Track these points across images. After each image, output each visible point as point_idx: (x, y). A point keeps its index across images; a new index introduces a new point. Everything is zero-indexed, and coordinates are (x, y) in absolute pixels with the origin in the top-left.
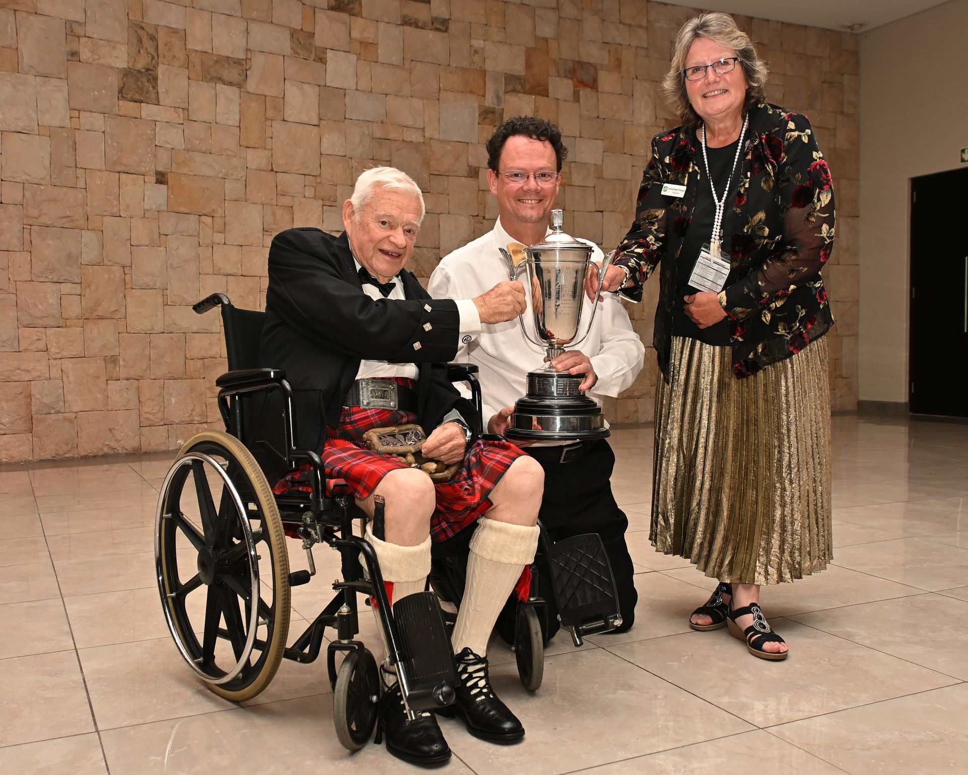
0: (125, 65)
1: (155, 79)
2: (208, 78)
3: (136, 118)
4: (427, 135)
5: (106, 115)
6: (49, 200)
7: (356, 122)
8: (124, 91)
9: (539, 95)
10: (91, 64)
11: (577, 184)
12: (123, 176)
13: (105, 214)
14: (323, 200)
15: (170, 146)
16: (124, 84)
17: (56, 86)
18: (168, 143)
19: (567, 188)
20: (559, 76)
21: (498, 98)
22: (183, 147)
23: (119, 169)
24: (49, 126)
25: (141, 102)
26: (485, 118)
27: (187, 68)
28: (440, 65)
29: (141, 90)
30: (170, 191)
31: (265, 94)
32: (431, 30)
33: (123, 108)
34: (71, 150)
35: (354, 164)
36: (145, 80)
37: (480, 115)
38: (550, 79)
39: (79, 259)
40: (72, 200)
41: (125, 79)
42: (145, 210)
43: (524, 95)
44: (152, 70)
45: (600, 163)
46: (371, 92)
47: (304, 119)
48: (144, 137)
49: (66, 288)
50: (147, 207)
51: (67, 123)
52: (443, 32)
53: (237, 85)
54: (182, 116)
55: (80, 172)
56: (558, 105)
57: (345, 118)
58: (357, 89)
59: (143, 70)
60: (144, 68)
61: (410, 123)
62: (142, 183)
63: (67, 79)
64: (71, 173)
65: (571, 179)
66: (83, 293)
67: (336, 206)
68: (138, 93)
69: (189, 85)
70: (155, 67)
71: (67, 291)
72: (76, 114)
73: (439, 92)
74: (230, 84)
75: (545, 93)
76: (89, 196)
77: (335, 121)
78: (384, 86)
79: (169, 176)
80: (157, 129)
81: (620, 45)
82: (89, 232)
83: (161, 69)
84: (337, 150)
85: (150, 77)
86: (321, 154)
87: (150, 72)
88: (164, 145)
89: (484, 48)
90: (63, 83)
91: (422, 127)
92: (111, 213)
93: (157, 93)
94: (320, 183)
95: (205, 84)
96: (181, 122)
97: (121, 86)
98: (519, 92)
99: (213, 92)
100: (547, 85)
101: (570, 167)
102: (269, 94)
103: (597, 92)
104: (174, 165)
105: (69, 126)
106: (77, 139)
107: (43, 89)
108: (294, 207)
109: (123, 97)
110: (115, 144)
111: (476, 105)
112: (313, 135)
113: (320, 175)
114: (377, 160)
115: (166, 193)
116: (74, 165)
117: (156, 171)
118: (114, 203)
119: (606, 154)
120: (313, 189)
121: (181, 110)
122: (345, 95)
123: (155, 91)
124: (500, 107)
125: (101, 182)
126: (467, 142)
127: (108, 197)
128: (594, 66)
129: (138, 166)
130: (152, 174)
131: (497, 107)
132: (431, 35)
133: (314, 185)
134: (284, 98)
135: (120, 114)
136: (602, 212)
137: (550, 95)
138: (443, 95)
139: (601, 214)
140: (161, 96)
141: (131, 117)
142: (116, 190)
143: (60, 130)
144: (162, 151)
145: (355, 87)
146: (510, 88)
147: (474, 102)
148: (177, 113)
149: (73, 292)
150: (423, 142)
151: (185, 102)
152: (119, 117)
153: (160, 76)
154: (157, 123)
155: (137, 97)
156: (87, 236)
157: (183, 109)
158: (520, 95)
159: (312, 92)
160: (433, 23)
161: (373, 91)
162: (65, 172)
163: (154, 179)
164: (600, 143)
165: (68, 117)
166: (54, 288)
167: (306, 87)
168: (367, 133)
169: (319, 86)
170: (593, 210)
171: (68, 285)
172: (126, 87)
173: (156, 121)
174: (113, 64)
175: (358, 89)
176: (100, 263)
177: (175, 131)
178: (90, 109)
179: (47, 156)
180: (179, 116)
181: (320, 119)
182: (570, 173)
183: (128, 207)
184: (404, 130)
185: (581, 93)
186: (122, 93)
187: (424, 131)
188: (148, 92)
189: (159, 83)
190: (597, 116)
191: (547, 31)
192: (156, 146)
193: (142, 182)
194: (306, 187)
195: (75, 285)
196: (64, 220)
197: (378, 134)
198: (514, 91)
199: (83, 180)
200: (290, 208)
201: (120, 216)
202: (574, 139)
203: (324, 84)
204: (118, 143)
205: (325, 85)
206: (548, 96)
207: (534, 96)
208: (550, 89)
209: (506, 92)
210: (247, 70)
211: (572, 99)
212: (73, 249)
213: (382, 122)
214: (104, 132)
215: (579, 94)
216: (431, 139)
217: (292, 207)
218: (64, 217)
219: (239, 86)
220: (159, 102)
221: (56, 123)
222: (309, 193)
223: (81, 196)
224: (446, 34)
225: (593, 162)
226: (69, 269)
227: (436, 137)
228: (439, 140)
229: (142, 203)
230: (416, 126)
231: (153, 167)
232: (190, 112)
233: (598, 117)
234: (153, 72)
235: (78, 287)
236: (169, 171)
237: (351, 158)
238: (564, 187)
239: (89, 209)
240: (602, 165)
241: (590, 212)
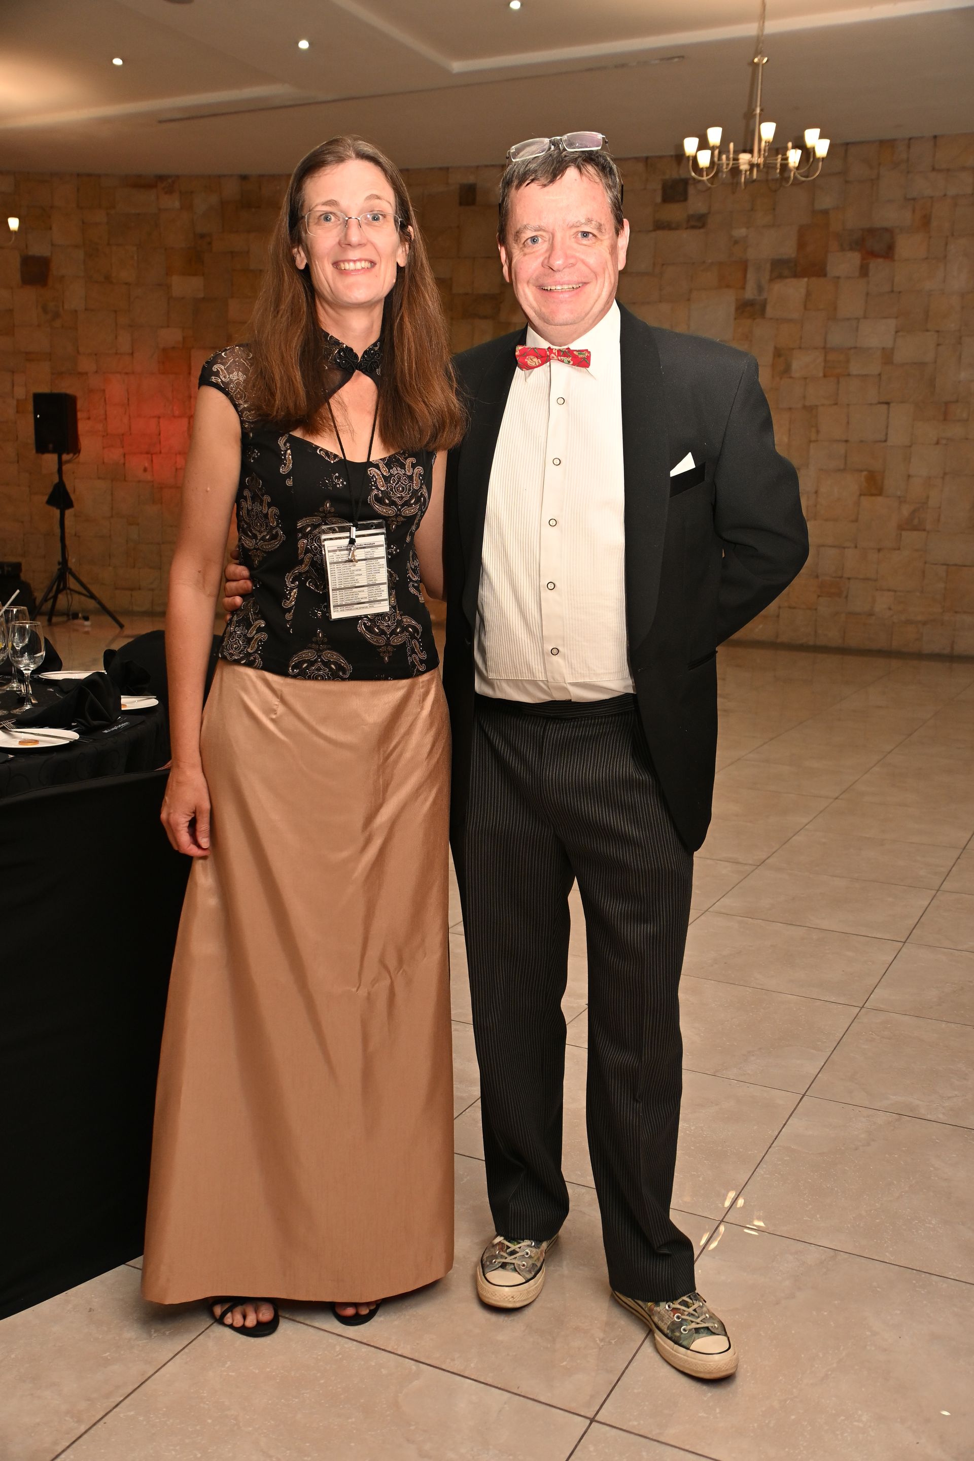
9: (815, 275)
11: (855, 373)
19: (843, 379)
20: (843, 249)
21: (760, 289)
26: (742, 312)
28: (693, 263)
32: (687, 228)
37: (737, 309)
38: (830, 256)
43: (792, 279)
45: (890, 346)
52: (700, 228)
56: (839, 285)
65: (848, 368)
73: (690, 293)
75: (821, 273)
81: (932, 197)
89: (747, 236)
98: (786, 277)
100: (826, 263)
101: (848, 355)
103: (893, 261)
111: (733, 299)
119: (900, 334)
124: (763, 297)
128: (889, 231)
131: (759, 298)
132: (685, 235)
136: (888, 403)
137: (829, 275)
138: (694, 295)
139: (886, 406)
146: (776, 274)
147: (730, 297)
158: (788, 280)
160: (688, 221)
164: (891, 322)
170: (876, 402)
182: (848, 361)
185: (872, 266)
190: (889, 290)
191: (826, 201)
198: (781, 277)
202: (857, 320)
206: (825, 276)
207: (806, 279)
208: (828, 268)
209: (771, 280)
211: (857, 275)
215: (867, 267)
224: (702, 230)
225: (880, 346)
233: (892, 291)
238: (838, 378)
240: (893, 349)
241: (871, 404)
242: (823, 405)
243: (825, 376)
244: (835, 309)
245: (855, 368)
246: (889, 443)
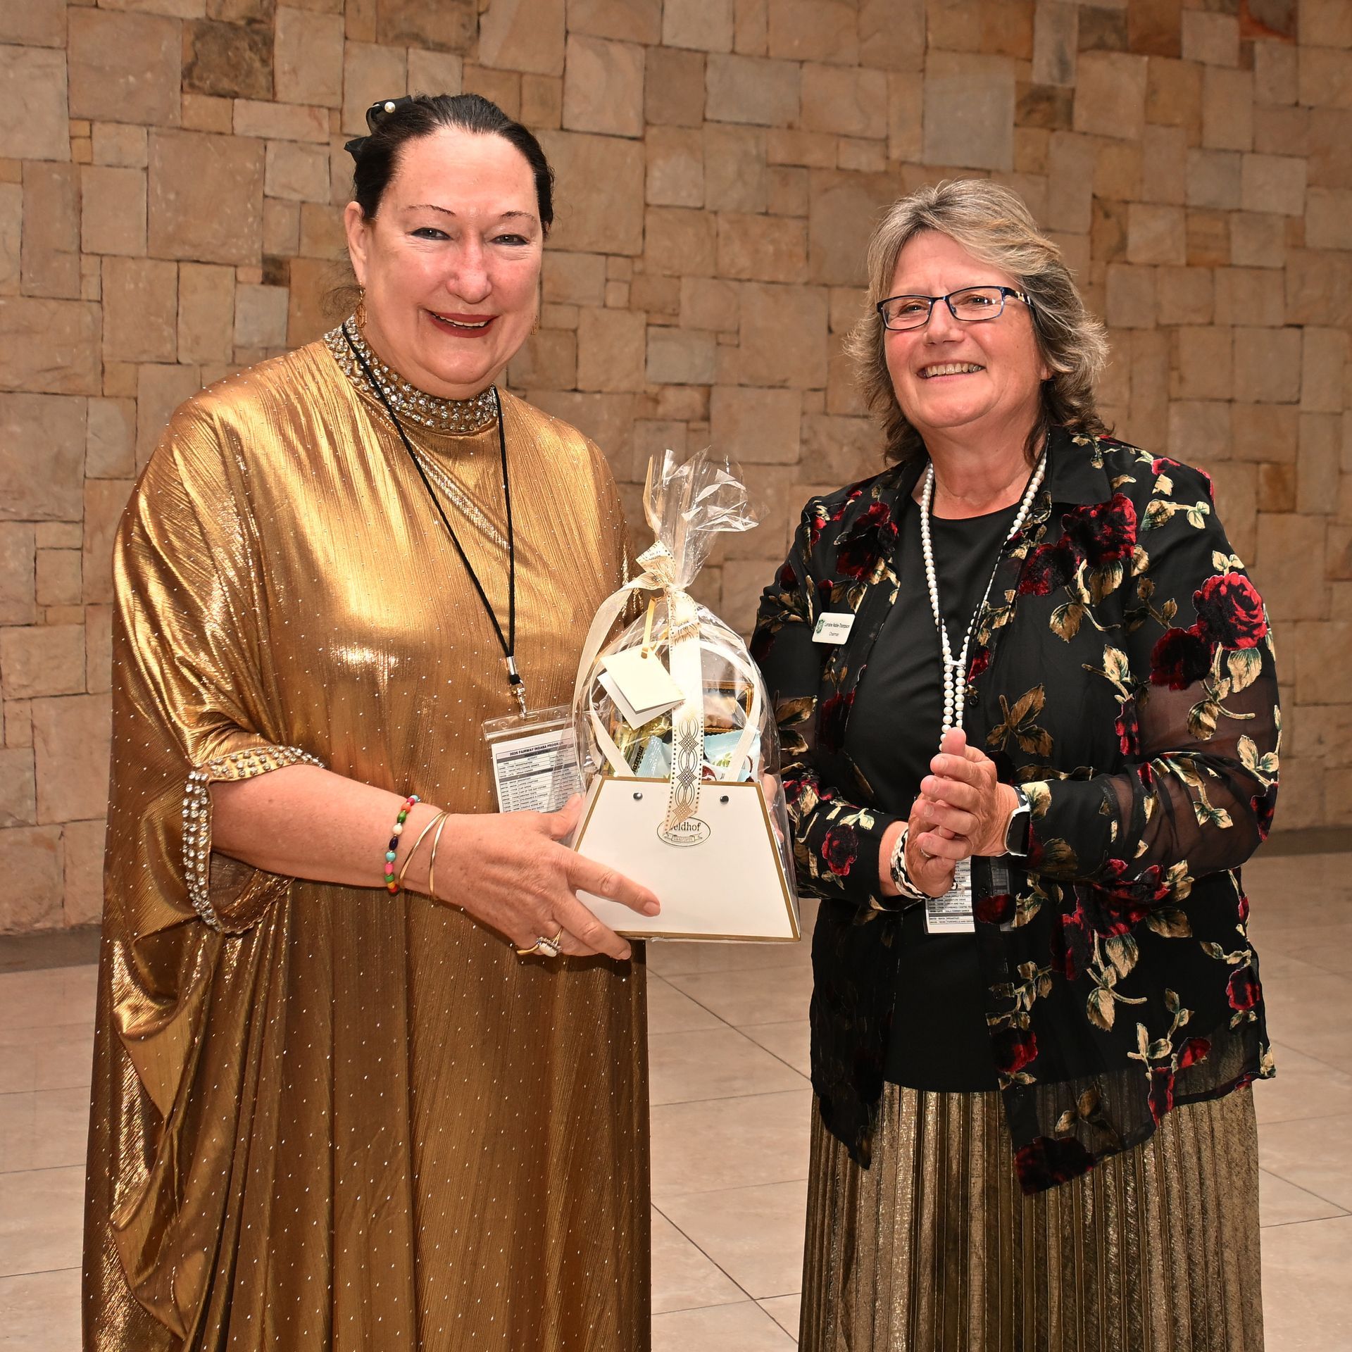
0: (200, 13)
1: (269, 42)
2: (391, 35)
3: (221, 134)
4: (895, 154)
5: (153, 129)
6: (17, 331)
7: (729, 128)
8: (196, 72)
9: (1159, 53)
10: (123, 11)
11: (1243, 262)
12: (187, 270)
13: (144, 358)
14: (647, 312)
15: (296, 197)
16: (196, 55)
17: (40, 67)
18: (295, 190)
19: (1220, 272)
20: (1208, 9)
21: (1063, 65)
22: (328, 198)
23: (179, 253)
24: (22, 160)
25: (235, 95)
26: (1030, 112)
27: (343, 14)
29: (234, 68)
30: (295, 300)
31: (521, 68)
33: (191, 112)
34: (70, 212)
35: (722, 225)
36: (244, 44)
37: (1019, 105)
38: (1186, 19)
39: (81, 468)
40: (68, 329)
41: (198, 45)
42: (235, 349)
43: (1122, 55)
44: (261, 22)
45: (1297, 212)
46: (767, 56)
47: (610, 125)
48: (239, 178)
49: (49, 533)
50: (240, 339)
51: (62, 151)
53: (456, 49)
54: (326, 125)
55: (89, 264)
56: (1202, 78)
57: (705, 120)
58: (733, 52)
59: (242, 23)
60: (243, 18)
61: (855, 127)
62: (231, 284)
63: (66, 49)
64: (68, 265)
65: (1229, 250)
66: (87, 545)
67: (677, 326)
68: (227, 75)
69: (345, 53)
70: (269, 15)
71: (52, 541)
72: (83, 128)
73: (925, 53)
74: (441, 48)
75: (1172, 50)
76: (107, 319)
77: (681, 127)
78: (796, 43)
79: (292, 266)
80: (270, 156)
82: (105, 404)
83: (282, 20)
84: (684, 194)
85: (257, 38)
86: (647, 205)
87: (257, 26)
88: (285, 194)
90: (57, 59)
91: (883, 135)
92: (158, 357)
93: (272, 74)
94: (642, 273)
95: (384, 49)
96: (325, 139)
97: (190, 60)
98: (1112, 50)
99: (400, 69)
100: (1179, 32)
101: (1227, 223)
102: (530, 69)
103: (1296, 44)
104: (305, 240)
105: (68, 160)
106: (83, 188)
107: (12, 75)
108: (580, 332)
109: (192, 86)
110: (172, 196)
111: (1010, 81)
112: (629, 160)
113: (641, 256)
114: (776, 215)
115: (285, 305)
116: (75, 248)
117: (263, 255)
118: (165, 334)
119: (1313, 190)
120: (625, 288)
121: (325, 111)
122: (705, 65)
123: (267, 70)
124: (1068, 85)
125: (136, 285)
126: (988, 167)
127: (152, 318)
129: (224, 244)
130: (254, 261)
131: (1058, 85)
133: (629, 277)
134: (563, 77)
135: (186, 124)
136: (1300, 327)
137: (1185, 54)
138: (933, 60)
139: (1296, 332)
140: (281, 80)
141: (209, 133)
142: (170, 303)
143: (45, 166)
144: (279, 208)
145: (729, 47)
146: (1092, 39)
147: (1005, 75)
148: (316, 118)
149: (65, 542)
150: (886, 173)
151: (334, 94)
152: (183, 134)
153: (280, 36)
154: (270, 145)
155: (226, 84)
156: (102, 413)
157: (329, 109)
158: (1115, 56)
159: (628, 61)
161: (772, 53)
162: (55, 264)
163: (257, 274)
164: (1300, 165)
165: (66, 135)
166: (21, 535)
167: (616, 50)
168: (754, 152)
169: (646, 46)
170: (1280, 322)
171: (54, 527)
172: (200, 63)
173: (266, 139)
174: (173, 11)
175: (738, 49)
176: (129, 473)
177: (311, 160)
178: (118, 117)
179: (15, 229)
180: (320, 125)
181: (647, 123)
182: (1228, 237)
183: (197, 340)
184: (842, 144)
185: (1259, 47)
186: (190, 78)
187: (887, 147)
188: (250, 73)
189: (278, 50)
190: (1292, 101)
192: (265, 196)
193: (228, 282)
194: (610, 284)
195: (69, 527)
196: (49, 376)
197: (780, 156)
198: (1101, 46)
199: (95, 281)
200: (571, 334)
201: (178, 363)
202: (1238, 155)
203: (656, 41)
204: (177, 194)
205: (660, 45)
206: (1179, 57)
207: (1146, 59)
208: (1186, 41)
209: (1081, 50)
210: (479, 14)
211: (1235, 63)
212: (68, 444)
213: (790, 127)
214: (146, 169)
215: (1252, 50)
216: (903, 163)
217: (575, 331)
218: (48, 370)
219: (462, 52)
220: (274, 94)
221: (39, 152)
222: (616, 296)
223: (89, 319)
225: (1282, 210)
226: (56, 489)
227: (915, 158)
228: (921, 166)
229: (229, 331)
230: (869, 134)
231: (257, 246)
232: (346, 117)
233: (1297, 104)
234: (263, 26)
235: (76, 531)
236: (292, 253)
237: (716, 213)
238: (1212, 270)
239: (106, 348)
240: (1303, 218)
241: (1273, 327)
242: (1190, 325)
243: (1189, 265)
244: (1201, 127)
245: (1243, 251)
246: (1303, 406)
